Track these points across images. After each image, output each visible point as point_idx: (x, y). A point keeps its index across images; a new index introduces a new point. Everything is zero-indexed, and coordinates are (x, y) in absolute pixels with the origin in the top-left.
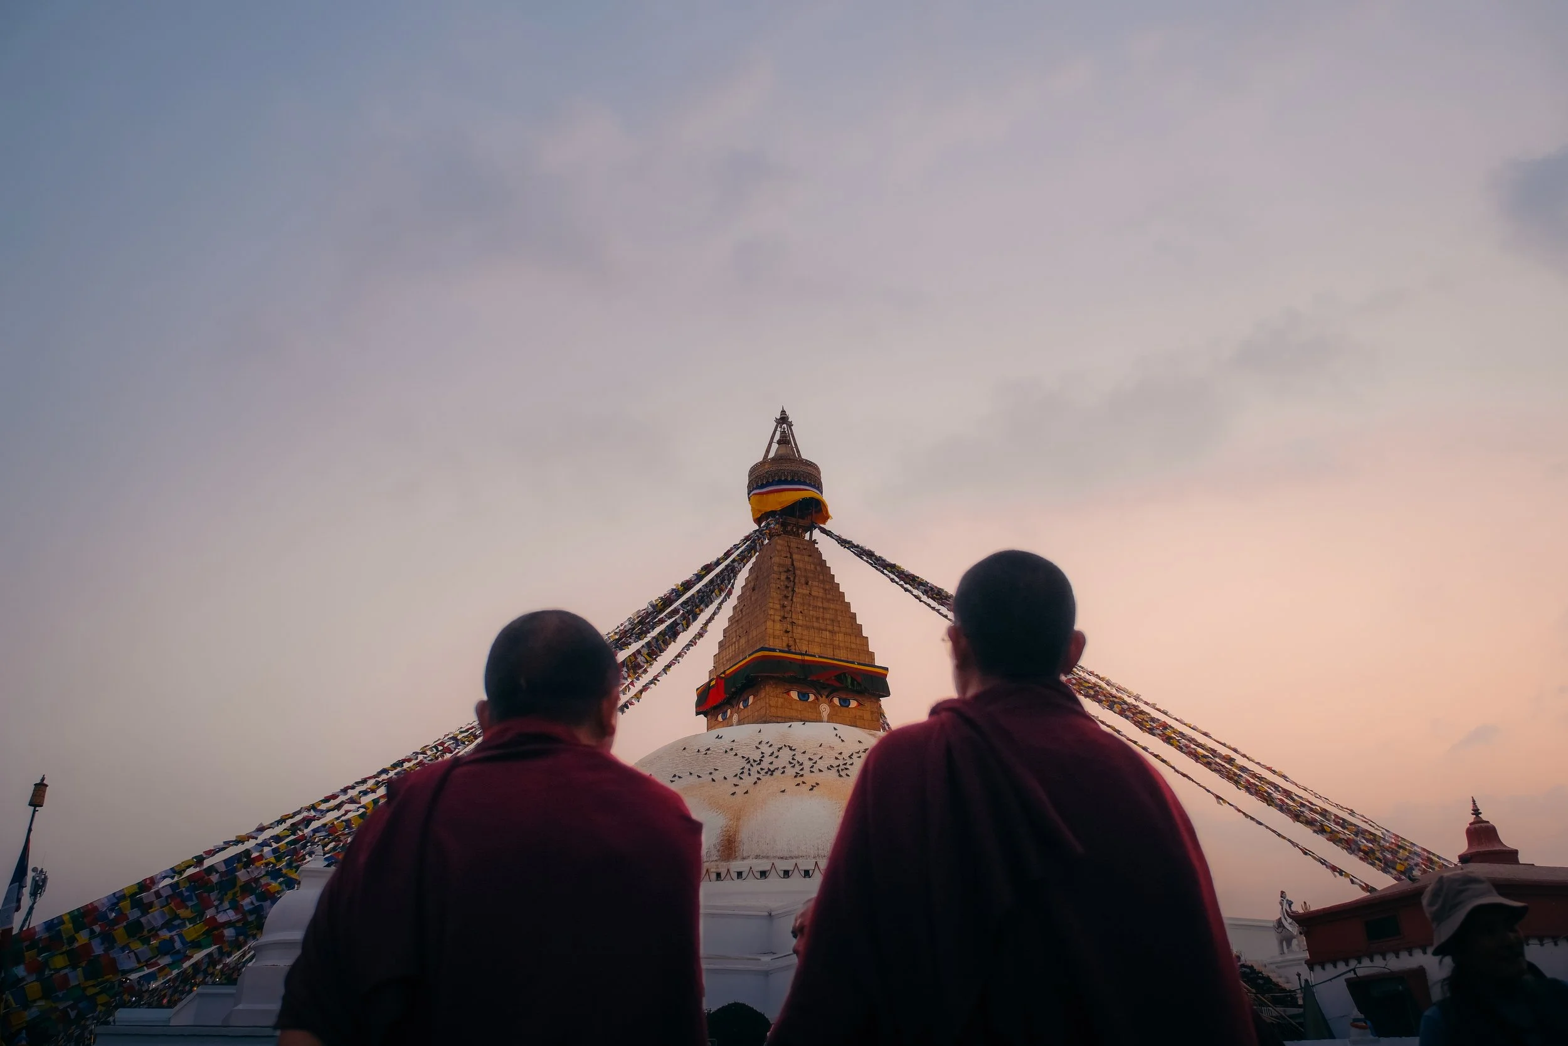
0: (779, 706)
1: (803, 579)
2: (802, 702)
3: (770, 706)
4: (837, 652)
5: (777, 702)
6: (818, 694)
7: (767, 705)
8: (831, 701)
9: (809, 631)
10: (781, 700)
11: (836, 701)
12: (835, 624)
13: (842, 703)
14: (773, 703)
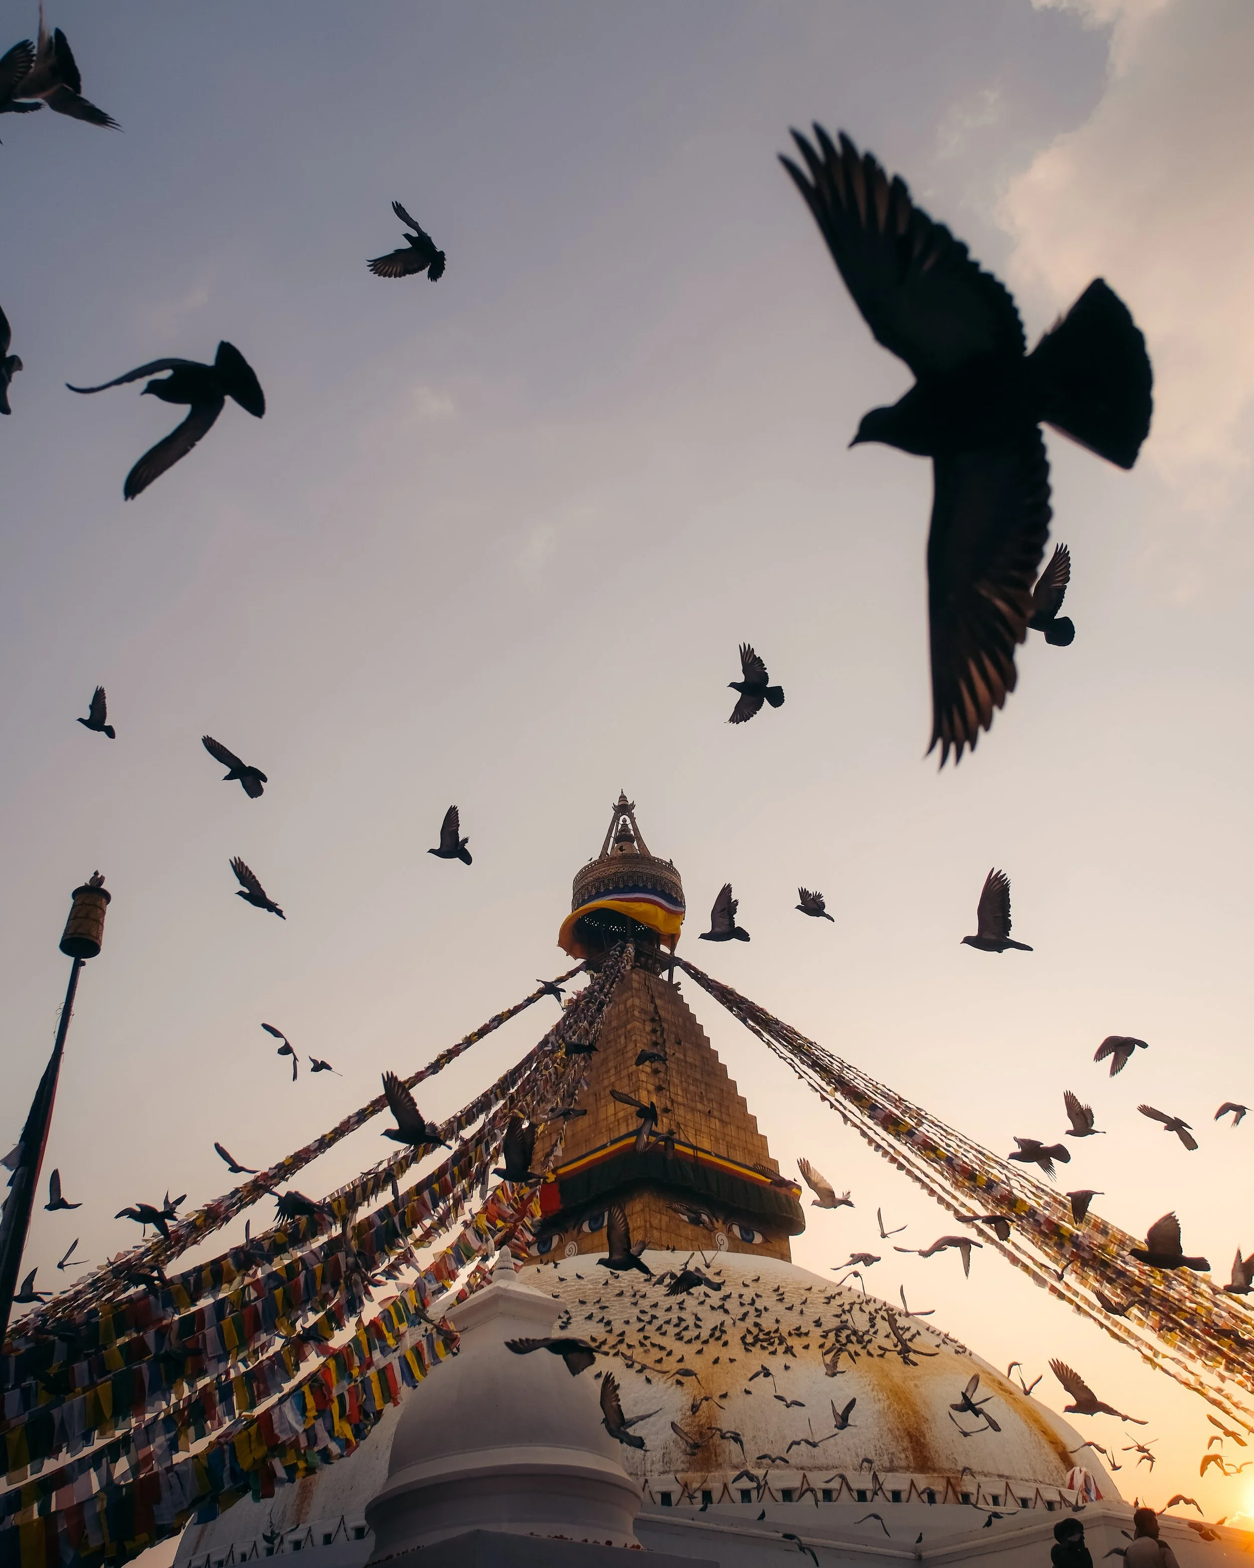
0: (664, 1228)
1: (673, 1036)
2: (692, 1227)
3: (651, 1226)
4: (731, 1151)
5: (660, 1220)
6: (713, 1215)
7: (648, 1225)
8: (730, 1230)
9: (694, 1115)
10: (665, 1219)
11: (736, 1230)
12: (723, 1110)
13: (745, 1236)
14: (655, 1222)
